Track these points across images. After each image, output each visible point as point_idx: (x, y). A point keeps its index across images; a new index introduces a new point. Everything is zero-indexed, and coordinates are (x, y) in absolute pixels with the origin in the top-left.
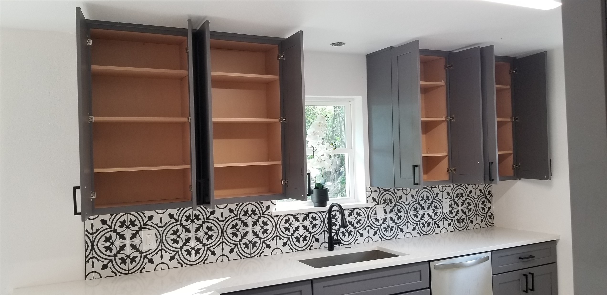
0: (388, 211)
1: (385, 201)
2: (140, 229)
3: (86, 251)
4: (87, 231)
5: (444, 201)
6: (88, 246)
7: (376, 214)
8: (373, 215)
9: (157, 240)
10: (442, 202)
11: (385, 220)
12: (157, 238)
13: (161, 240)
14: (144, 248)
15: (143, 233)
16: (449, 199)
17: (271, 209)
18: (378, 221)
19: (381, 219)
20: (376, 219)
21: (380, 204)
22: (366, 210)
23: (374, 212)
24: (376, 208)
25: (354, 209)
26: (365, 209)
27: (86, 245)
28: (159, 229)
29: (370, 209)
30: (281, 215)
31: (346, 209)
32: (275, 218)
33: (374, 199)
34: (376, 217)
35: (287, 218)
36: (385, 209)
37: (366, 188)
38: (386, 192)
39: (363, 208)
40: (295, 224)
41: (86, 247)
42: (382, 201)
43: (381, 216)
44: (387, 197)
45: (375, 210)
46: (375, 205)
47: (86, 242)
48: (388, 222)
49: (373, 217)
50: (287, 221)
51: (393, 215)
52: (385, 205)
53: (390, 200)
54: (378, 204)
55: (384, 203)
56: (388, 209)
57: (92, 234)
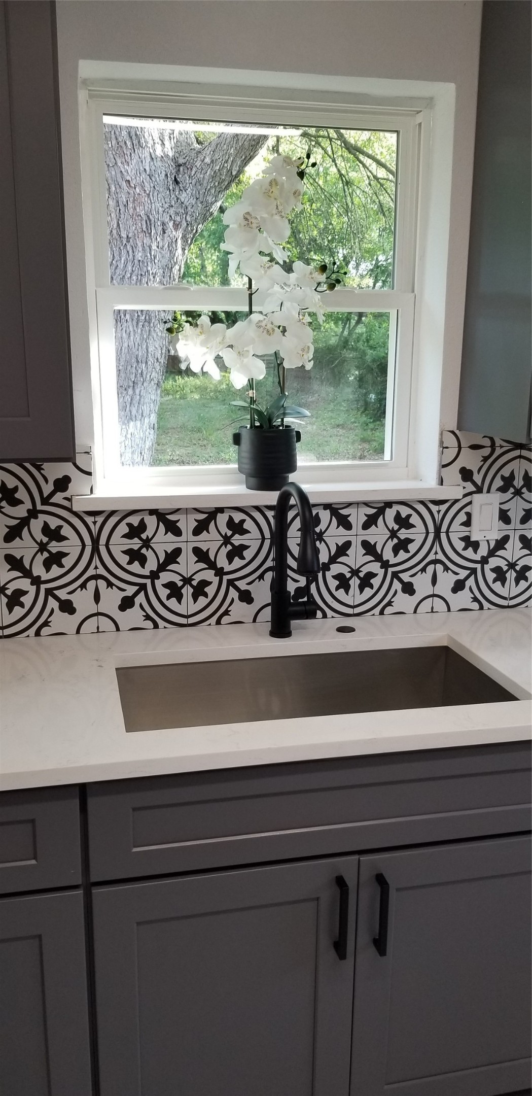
0: (516, 514)
1: (508, 481)
7: (467, 523)
8: (456, 528)
11: (501, 543)
17: (73, 489)
18: (475, 544)
19: (487, 539)
20: (466, 539)
21: (488, 491)
22: (434, 508)
23: (462, 517)
24: (470, 503)
25: (389, 504)
26: (431, 506)
29: (447, 505)
30: (115, 511)
31: (358, 504)
32: (89, 519)
33: (467, 474)
34: (468, 533)
35: (135, 520)
36: (504, 507)
37: (441, 434)
38: (516, 452)
39: (422, 502)
40: (163, 542)
42: (498, 483)
43: (486, 529)
44: (519, 468)
45: (467, 509)
46: (466, 494)
48: (513, 550)
49: (458, 531)
50: (135, 532)
52: (508, 495)
53: (528, 480)
54: (479, 490)
55: (503, 489)
56: (517, 509)
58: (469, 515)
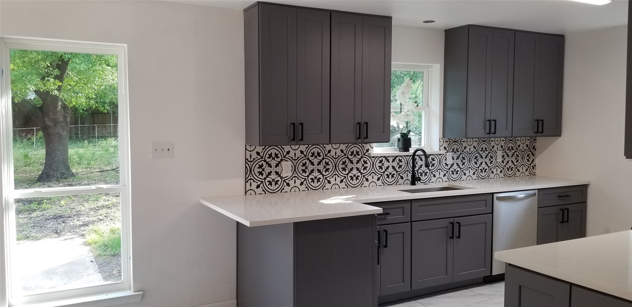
0: (455, 158)
1: (453, 149)
2: (282, 160)
3: (246, 174)
4: (247, 160)
5: (498, 152)
6: (248, 171)
7: (446, 160)
8: (444, 161)
11: (453, 165)
12: (292, 168)
13: (295, 170)
14: (284, 175)
15: (283, 163)
16: (502, 151)
17: (370, 152)
19: (450, 164)
20: (446, 164)
21: (450, 152)
22: (439, 156)
23: (445, 158)
24: (446, 155)
25: (430, 155)
27: (247, 170)
28: (294, 161)
29: (442, 155)
30: (377, 157)
32: (372, 159)
33: (445, 148)
34: (446, 162)
35: (381, 159)
36: (453, 156)
37: (440, 139)
38: (454, 143)
39: (436, 155)
40: (386, 164)
41: (247, 171)
42: (451, 150)
43: (449, 162)
44: (455, 147)
45: (445, 157)
46: (446, 153)
47: (246, 167)
48: (455, 166)
50: (381, 162)
51: (459, 162)
52: (453, 153)
53: (457, 149)
54: (448, 152)
56: (455, 156)
57: (251, 162)
58: (446, 158)
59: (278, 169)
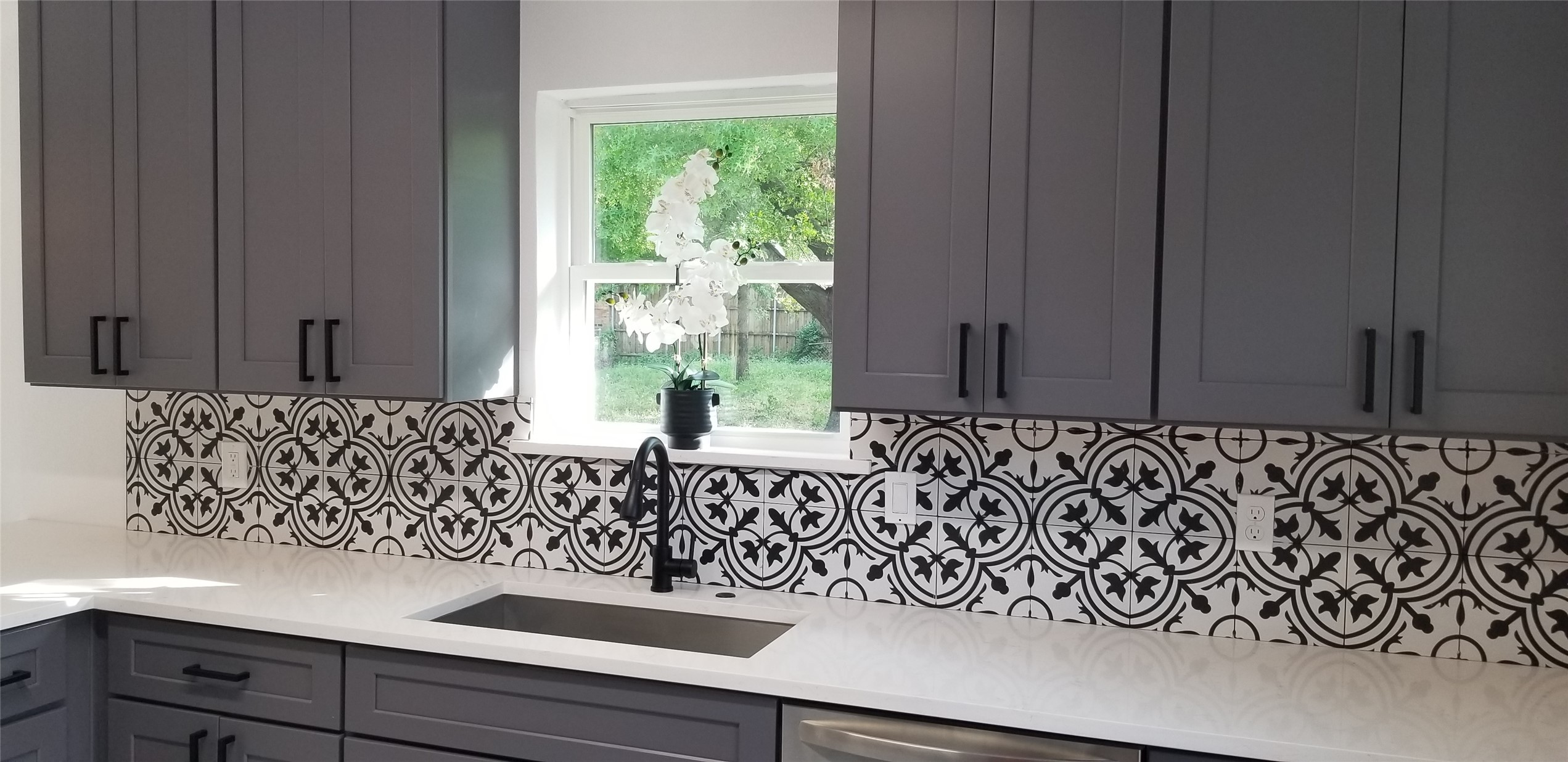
1: (927, 461)
2: (220, 436)
3: (127, 467)
4: (130, 424)
5: (1244, 501)
6: (131, 458)
7: (881, 503)
8: (868, 504)
9: (251, 468)
10: (1234, 503)
11: (923, 530)
13: (259, 471)
14: (225, 484)
15: (224, 446)
16: (1278, 497)
17: (516, 435)
18: (892, 529)
19: (906, 525)
20: (880, 520)
21: (904, 470)
22: (844, 483)
23: (874, 496)
24: (883, 481)
25: (795, 473)
26: (839, 479)
27: (128, 456)
28: (255, 444)
29: (858, 480)
30: (546, 457)
31: (764, 469)
32: (527, 462)
33: (878, 450)
34: (881, 515)
36: (923, 489)
39: (830, 475)
41: (128, 459)
42: (915, 462)
43: (904, 513)
44: (940, 447)
45: (879, 488)
46: (879, 471)
48: (936, 540)
49: (870, 511)
51: (963, 520)
52: (928, 476)
54: (893, 468)
55: (921, 470)
56: (939, 493)
57: (137, 432)
58: (882, 493)
59: (210, 463)
